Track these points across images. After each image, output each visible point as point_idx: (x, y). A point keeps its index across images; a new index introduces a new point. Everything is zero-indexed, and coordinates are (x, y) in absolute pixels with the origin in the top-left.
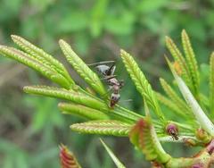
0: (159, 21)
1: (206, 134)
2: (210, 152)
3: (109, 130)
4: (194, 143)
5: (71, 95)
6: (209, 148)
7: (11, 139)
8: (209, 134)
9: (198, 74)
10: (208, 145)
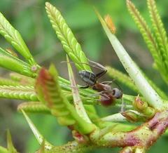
10: (149, 119)
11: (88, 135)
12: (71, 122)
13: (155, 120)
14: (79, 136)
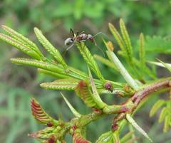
0: (120, 8)
1: (130, 89)
2: (134, 101)
3: (65, 87)
4: (123, 95)
5: (41, 64)
6: (133, 98)
7: (24, 88)
8: (132, 89)
9: (131, 48)
10: (132, 96)
11: (102, 109)
12: (94, 105)
13: (135, 96)
14: (97, 110)
